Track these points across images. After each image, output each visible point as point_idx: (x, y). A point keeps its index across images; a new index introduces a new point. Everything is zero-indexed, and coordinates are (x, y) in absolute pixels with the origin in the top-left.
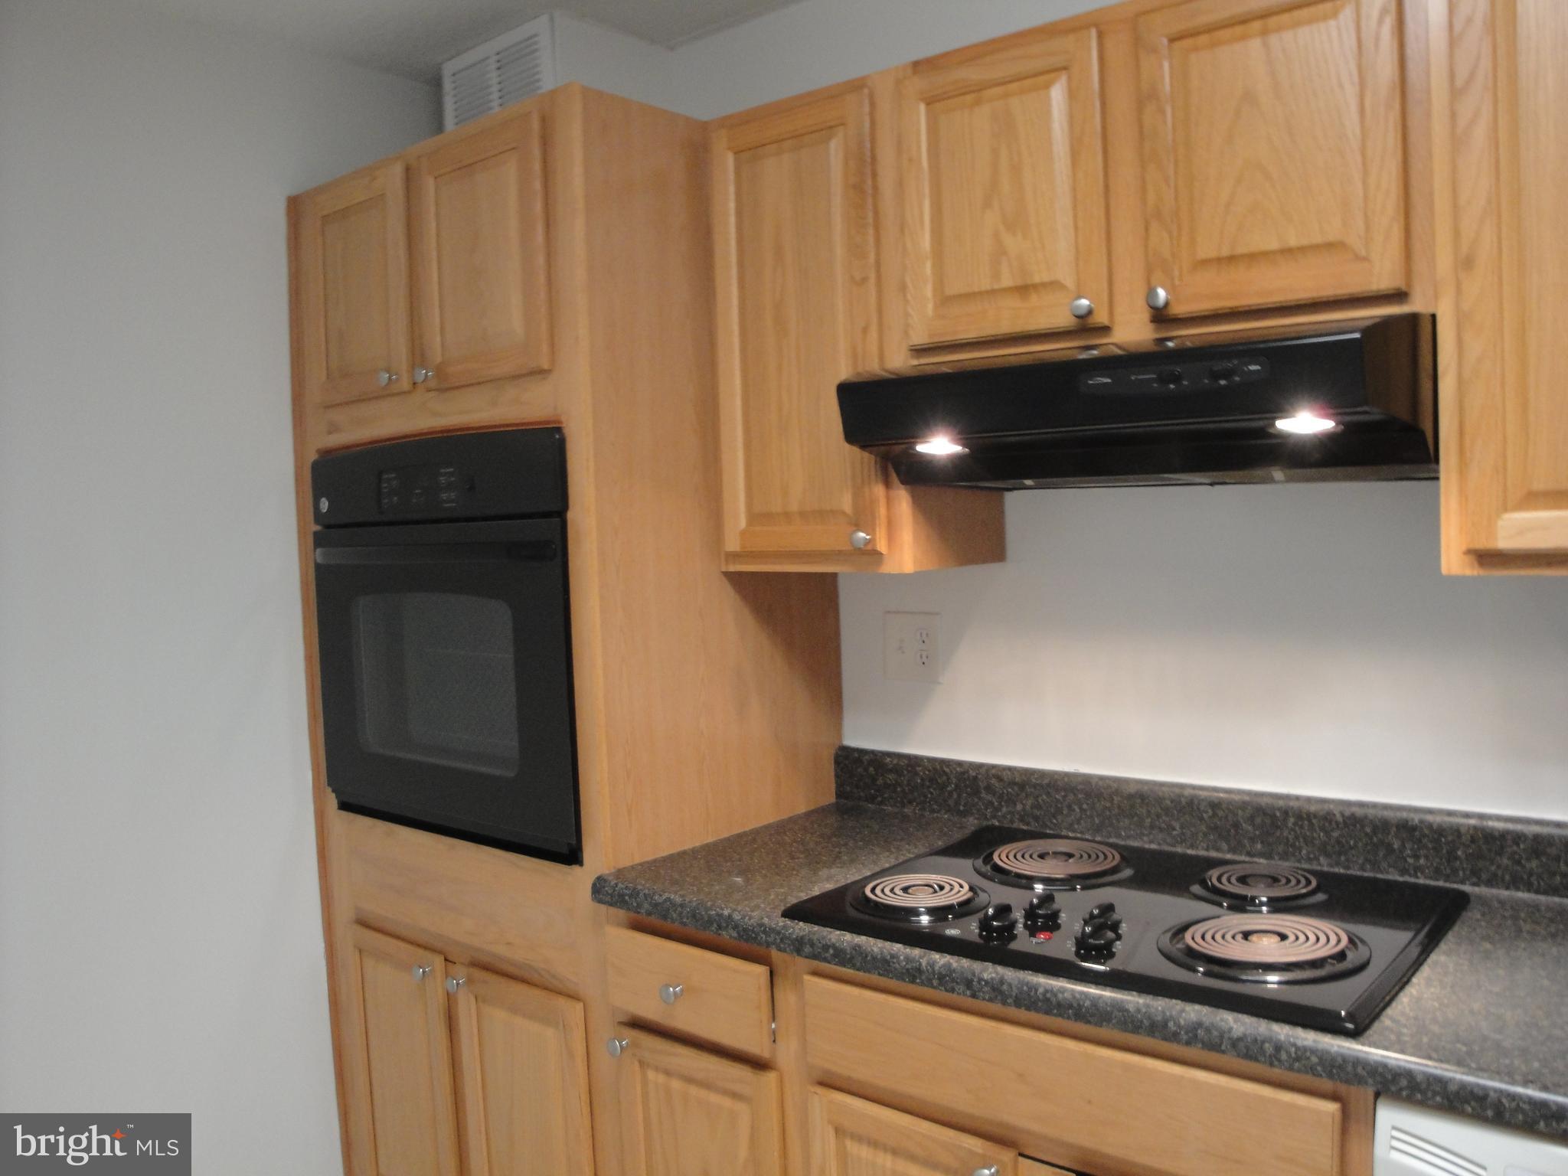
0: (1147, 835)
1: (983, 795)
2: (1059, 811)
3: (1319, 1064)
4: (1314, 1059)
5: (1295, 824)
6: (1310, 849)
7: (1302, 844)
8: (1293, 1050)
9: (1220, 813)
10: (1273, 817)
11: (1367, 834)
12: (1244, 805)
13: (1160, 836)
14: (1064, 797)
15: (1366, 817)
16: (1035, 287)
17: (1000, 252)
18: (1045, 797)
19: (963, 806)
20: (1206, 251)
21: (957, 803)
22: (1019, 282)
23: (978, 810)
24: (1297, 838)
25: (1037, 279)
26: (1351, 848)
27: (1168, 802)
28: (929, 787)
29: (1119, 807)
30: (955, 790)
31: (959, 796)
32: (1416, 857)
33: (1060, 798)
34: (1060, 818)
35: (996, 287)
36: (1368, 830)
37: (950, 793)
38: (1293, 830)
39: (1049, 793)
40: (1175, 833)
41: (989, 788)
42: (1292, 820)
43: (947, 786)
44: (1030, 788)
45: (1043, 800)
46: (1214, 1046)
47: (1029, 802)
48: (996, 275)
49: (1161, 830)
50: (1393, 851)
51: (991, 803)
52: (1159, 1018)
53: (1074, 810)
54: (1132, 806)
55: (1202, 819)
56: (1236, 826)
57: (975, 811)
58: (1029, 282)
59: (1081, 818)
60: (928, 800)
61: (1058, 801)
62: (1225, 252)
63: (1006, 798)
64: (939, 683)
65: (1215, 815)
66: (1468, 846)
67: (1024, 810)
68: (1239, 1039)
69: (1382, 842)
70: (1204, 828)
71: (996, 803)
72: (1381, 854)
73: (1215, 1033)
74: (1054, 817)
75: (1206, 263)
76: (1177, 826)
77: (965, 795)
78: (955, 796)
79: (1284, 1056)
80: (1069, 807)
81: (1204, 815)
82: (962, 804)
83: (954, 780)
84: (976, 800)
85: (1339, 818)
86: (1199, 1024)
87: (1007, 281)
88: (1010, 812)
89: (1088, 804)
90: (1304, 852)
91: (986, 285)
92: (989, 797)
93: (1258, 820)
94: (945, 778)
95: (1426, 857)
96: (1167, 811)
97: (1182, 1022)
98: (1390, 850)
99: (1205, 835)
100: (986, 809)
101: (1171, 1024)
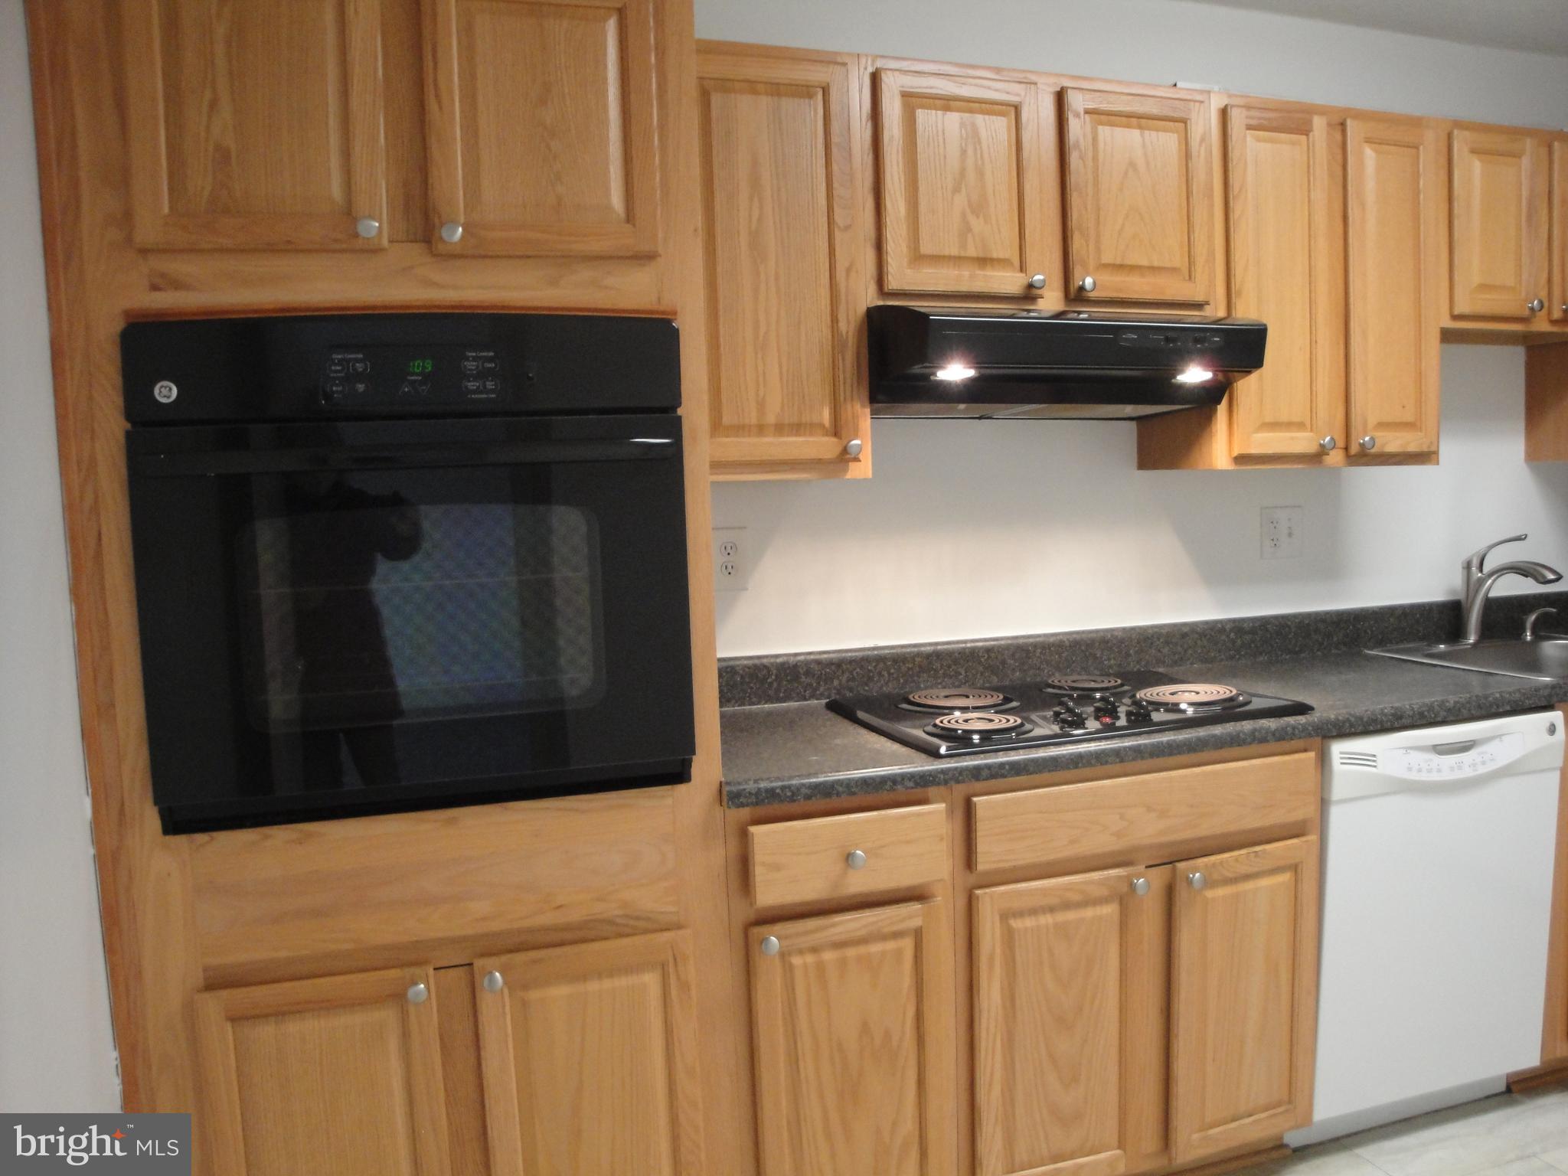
0: (940, 683)
1: (803, 679)
2: (870, 679)
3: (1313, 730)
4: (1310, 728)
5: (1041, 653)
6: (1050, 669)
7: (1045, 666)
8: (1300, 726)
9: (993, 655)
10: (1028, 651)
11: (1082, 651)
12: (1007, 647)
13: (951, 681)
14: (875, 667)
15: (1082, 640)
16: (992, 260)
17: (966, 229)
18: (858, 670)
19: (784, 693)
20: (1107, 258)
21: (778, 690)
22: (981, 255)
23: (798, 694)
24: (1041, 662)
25: (995, 255)
26: (1074, 662)
27: (956, 655)
28: (749, 683)
29: (920, 667)
30: (776, 680)
31: (779, 685)
32: (1109, 659)
33: (873, 669)
34: (871, 685)
35: (963, 254)
36: (1083, 648)
37: (771, 684)
38: (1039, 657)
39: (862, 666)
40: (961, 677)
41: (808, 673)
42: (1039, 650)
43: (768, 678)
44: (846, 665)
45: (857, 673)
46: (1263, 740)
47: (844, 679)
48: (963, 245)
49: (951, 677)
50: (1097, 658)
51: (811, 685)
52: (1234, 734)
53: (883, 676)
54: (930, 663)
55: (980, 663)
56: (1003, 662)
57: (794, 695)
58: (989, 256)
59: (889, 681)
60: (748, 695)
61: (870, 671)
62: (1118, 262)
63: (824, 677)
64: (747, 589)
65: (989, 657)
66: (1136, 647)
67: (840, 684)
68: (1276, 730)
69: (1091, 654)
70: (981, 669)
71: (815, 685)
72: (1090, 662)
73: (1264, 732)
74: (867, 685)
75: (1106, 266)
76: (963, 672)
77: (785, 683)
78: (775, 685)
79: (1297, 732)
80: (880, 674)
81: (982, 660)
82: (783, 691)
83: (775, 672)
84: (796, 685)
85: (1067, 643)
86: (1255, 730)
87: (972, 252)
88: (829, 689)
89: (894, 668)
90: (1046, 671)
91: (954, 251)
92: (808, 680)
93: (1017, 656)
94: (765, 672)
95: (1114, 659)
96: (956, 662)
97: (1246, 731)
98: (1095, 657)
99: (982, 674)
100: (805, 691)
101: (1241, 735)
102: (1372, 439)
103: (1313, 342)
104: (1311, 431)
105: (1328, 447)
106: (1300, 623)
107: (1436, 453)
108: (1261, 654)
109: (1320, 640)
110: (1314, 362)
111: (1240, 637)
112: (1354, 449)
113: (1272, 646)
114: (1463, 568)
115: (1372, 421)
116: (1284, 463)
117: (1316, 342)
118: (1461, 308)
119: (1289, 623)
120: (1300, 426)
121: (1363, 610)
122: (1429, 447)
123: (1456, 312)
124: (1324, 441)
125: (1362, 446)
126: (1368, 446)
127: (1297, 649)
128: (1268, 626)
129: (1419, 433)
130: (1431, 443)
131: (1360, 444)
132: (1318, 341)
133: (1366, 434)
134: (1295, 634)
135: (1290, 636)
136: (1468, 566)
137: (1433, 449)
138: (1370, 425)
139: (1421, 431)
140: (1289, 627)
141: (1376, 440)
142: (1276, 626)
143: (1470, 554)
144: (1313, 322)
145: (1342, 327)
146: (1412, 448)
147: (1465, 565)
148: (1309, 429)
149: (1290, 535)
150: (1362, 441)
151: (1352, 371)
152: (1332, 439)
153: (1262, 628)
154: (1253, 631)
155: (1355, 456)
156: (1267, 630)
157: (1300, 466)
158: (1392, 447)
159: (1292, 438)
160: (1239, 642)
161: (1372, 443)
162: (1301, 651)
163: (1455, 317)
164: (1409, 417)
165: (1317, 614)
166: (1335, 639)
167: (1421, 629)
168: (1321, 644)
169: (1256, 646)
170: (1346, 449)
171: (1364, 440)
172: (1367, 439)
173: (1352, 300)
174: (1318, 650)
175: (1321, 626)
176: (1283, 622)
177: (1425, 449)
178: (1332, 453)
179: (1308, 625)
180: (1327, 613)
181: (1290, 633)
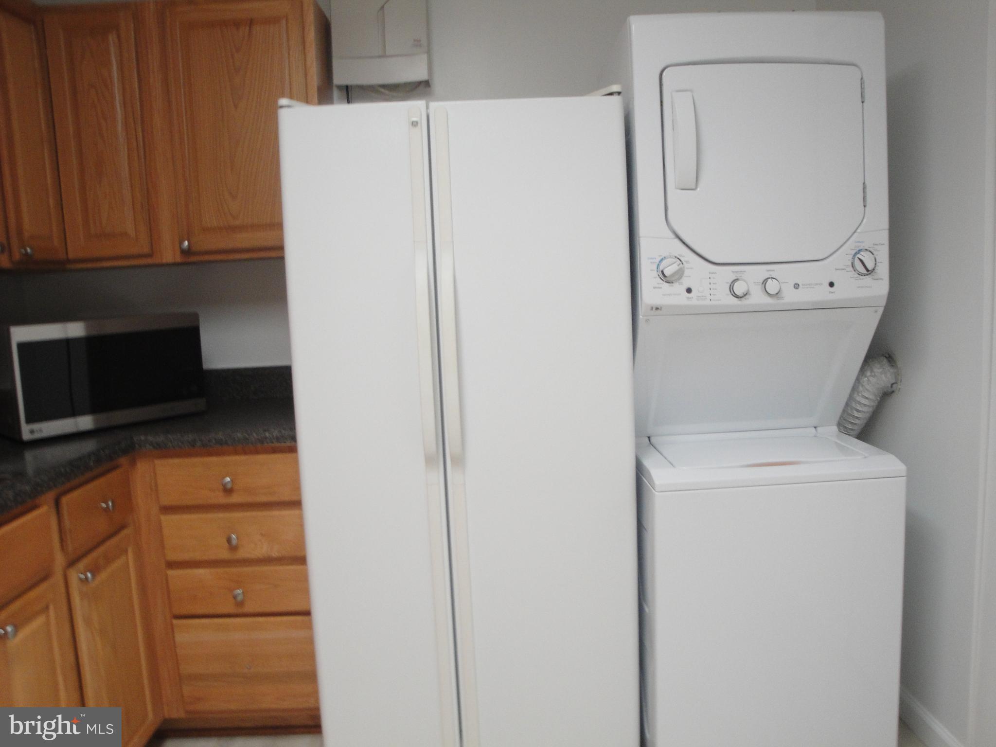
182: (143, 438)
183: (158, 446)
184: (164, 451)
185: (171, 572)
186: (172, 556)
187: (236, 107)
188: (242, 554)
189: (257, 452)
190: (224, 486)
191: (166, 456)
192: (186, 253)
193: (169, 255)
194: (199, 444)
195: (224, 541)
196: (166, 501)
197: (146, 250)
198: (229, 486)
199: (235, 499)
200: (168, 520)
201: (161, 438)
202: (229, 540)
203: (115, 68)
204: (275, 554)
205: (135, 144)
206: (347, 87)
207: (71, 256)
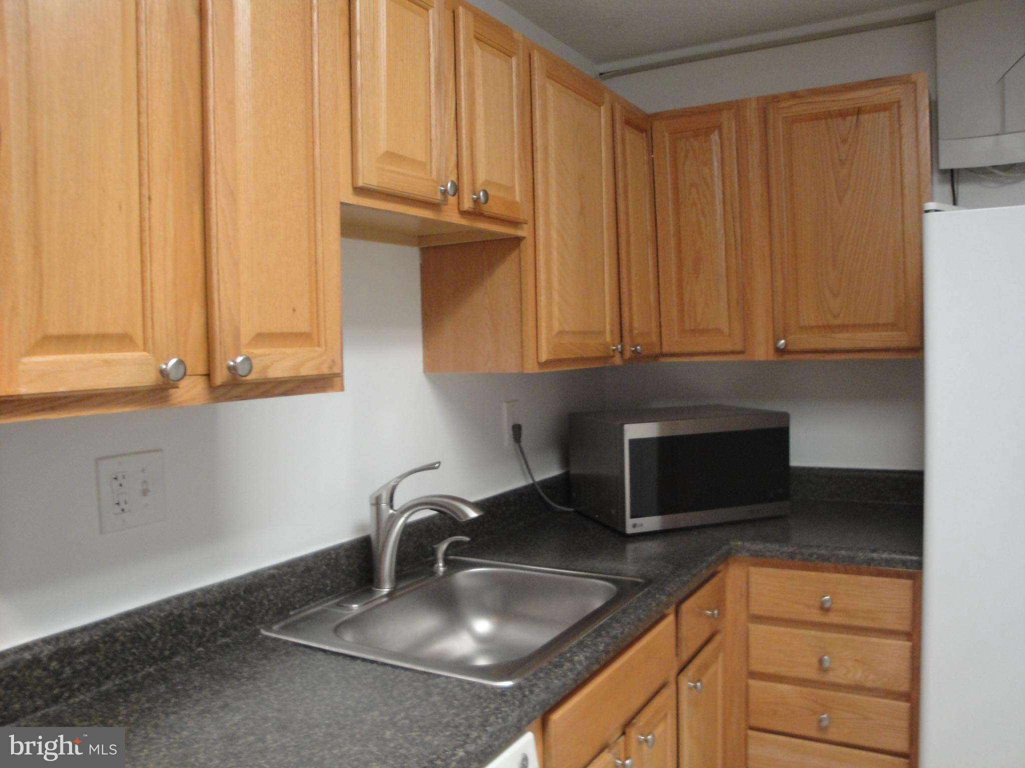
102: (247, 359)
103: (145, 199)
104: (145, 349)
105: (173, 376)
106: (167, 617)
107: (340, 375)
108: (108, 677)
109: (200, 631)
110: (146, 234)
111: (69, 664)
112: (221, 376)
113: (127, 661)
114: (372, 504)
115: (247, 333)
116: (100, 405)
117: (150, 199)
118: (367, 178)
119: (150, 621)
120: (123, 341)
121: (255, 574)
122: (331, 368)
123: (360, 183)
124: (167, 364)
125: (232, 369)
126: (241, 371)
127: (167, 653)
128: (117, 634)
129: (317, 349)
130: (333, 361)
131: (230, 368)
132: (153, 197)
133: (239, 354)
134: (161, 632)
135: (153, 639)
136: (377, 502)
137: (336, 370)
138: (245, 339)
139: (319, 346)
140: (149, 625)
141: (254, 361)
142: (131, 631)
143: (379, 490)
144: (145, 163)
145: (196, 182)
146: (307, 370)
147: (374, 502)
148: (142, 347)
149: (145, 492)
150: (232, 363)
151: (214, 251)
152: (181, 362)
153: (107, 639)
154: (91, 648)
155: (223, 385)
156: (116, 640)
157: (127, 409)
158: (278, 372)
159: (107, 363)
160: (68, 671)
161: (247, 367)
162: (174, 654)
163: (360, 191)
164: (302, 326)
165: (192, 595)
166: (221, 624)
167: (328, 582)
168: (201, 637)
169: (100, 669)
170: (208, 376)
171: (235, 362)
172: (239, 359)
173: (212, 139)
174: (199, 645)
175: (198, 611)
176: (140, 622)
177: (325, 370)
178: (183, 384)
179: (180, 616)
180: (206, 591)
181: (154, 634)
182: (740, 543)
183: (755, 554)
184: (760, 560)
185: (752, 682)
186: (756, 667)
187: (840, 200)
188: (831, 677)
189: (860, 573)
190: (823, 603)
191: (763, 565)
192: (780, 351)
193: (762, 352)
194: (799, 557)
195: (814, 661)
196: (755, 609)
197: (739, 347)
198: (827, 605)
199: (832, 618)
200: (758, 631)
201: (759, 546)
202: (821, 661)
203: (716, 164)
204: (869, 684)
205: (733, 240)
206: (952, 171)
207: (666, 349)
